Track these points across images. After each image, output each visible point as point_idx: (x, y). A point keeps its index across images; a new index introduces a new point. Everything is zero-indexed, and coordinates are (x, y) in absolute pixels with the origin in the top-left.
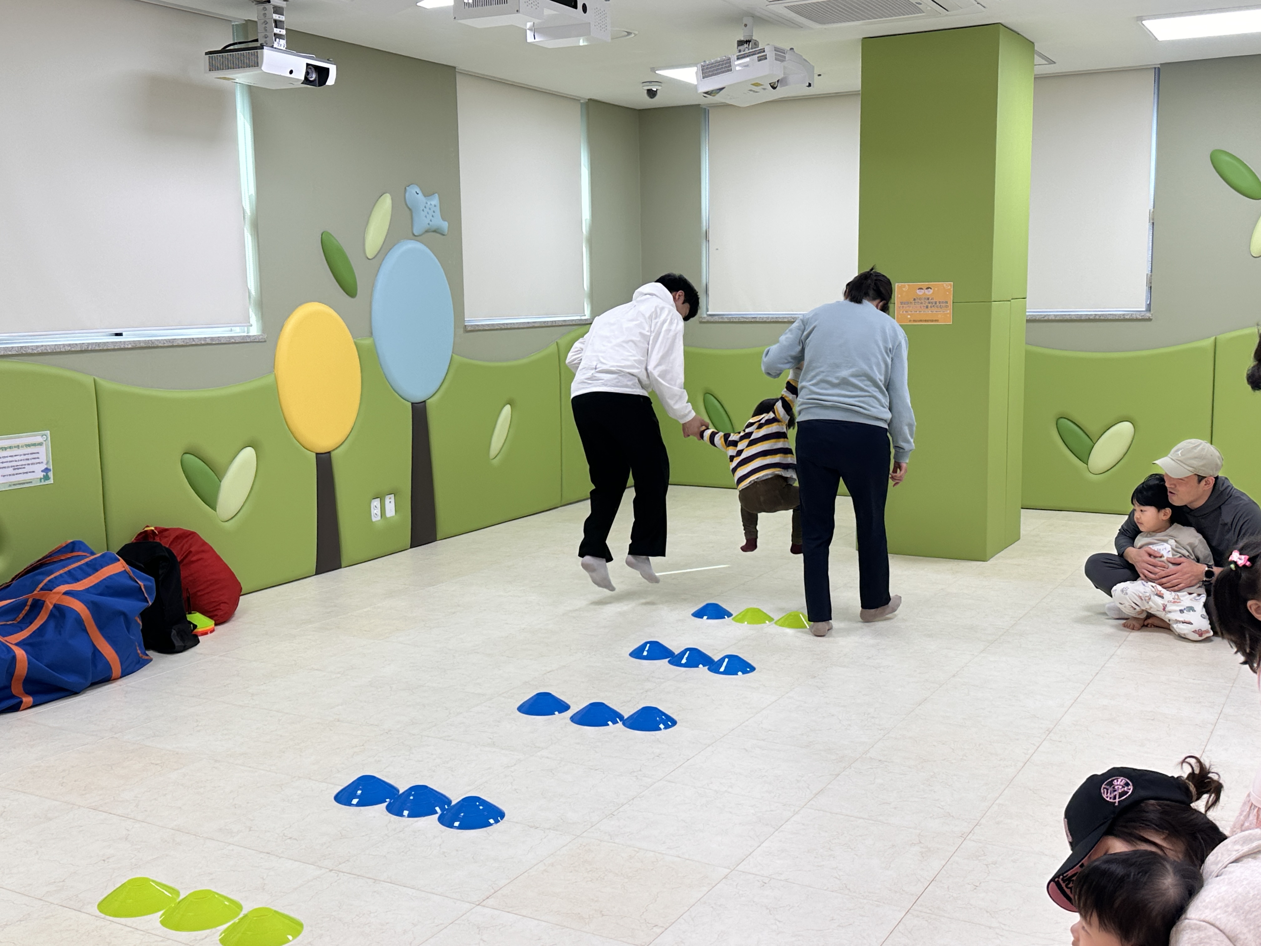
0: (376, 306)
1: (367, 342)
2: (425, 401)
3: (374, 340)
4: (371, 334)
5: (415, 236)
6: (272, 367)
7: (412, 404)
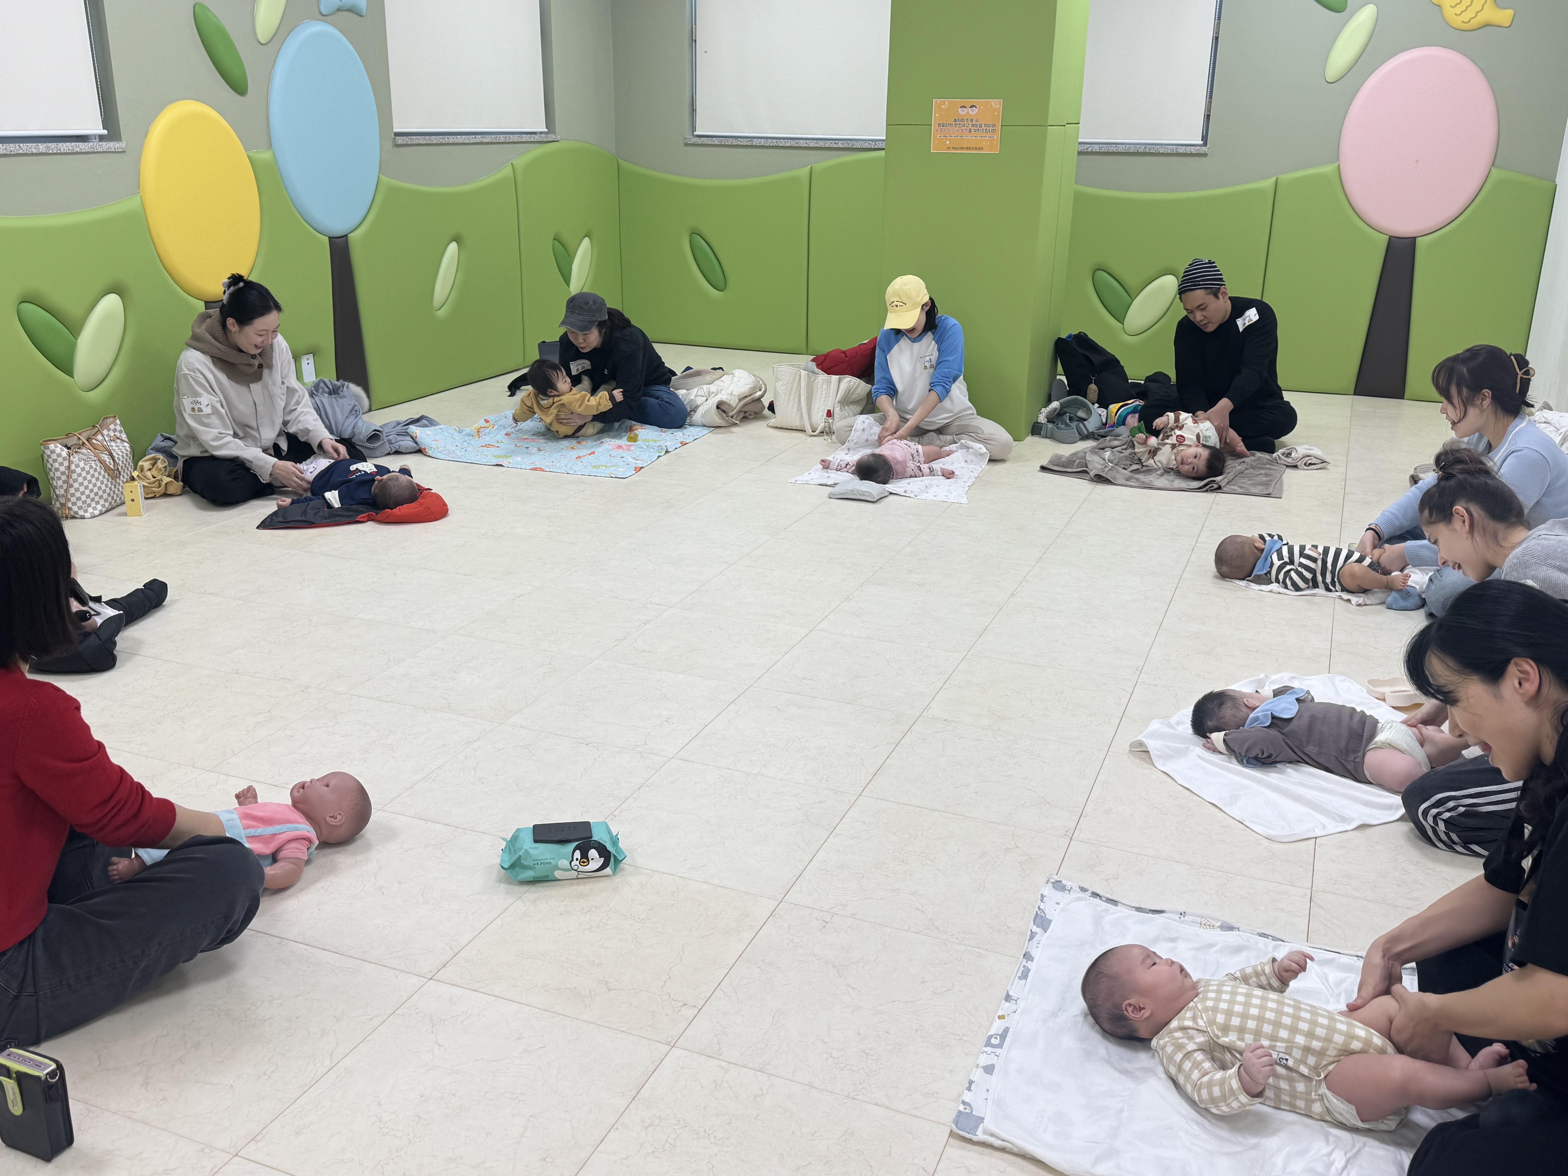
0: (275, 108)
1: (266, 155)
2: (346, 235)
3: (274, 153)
4: (270, 146)
5: (324, 15)
6: (136, 187)
7: (330, 238)
